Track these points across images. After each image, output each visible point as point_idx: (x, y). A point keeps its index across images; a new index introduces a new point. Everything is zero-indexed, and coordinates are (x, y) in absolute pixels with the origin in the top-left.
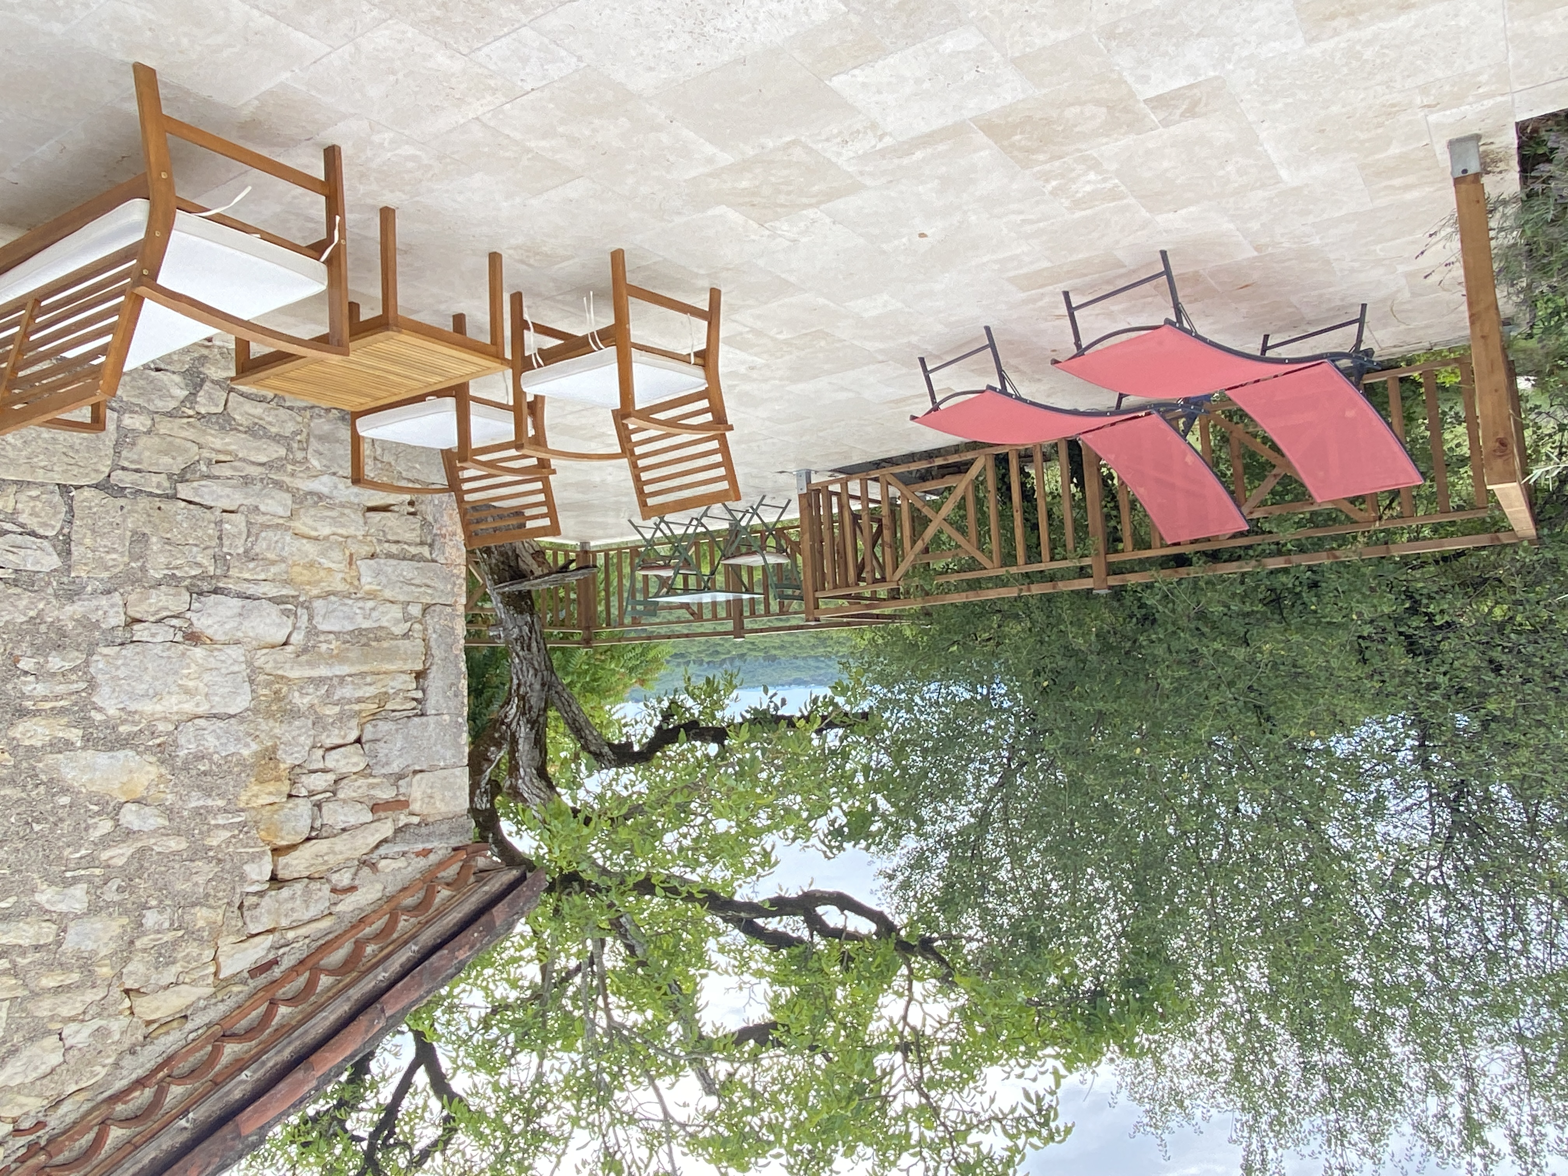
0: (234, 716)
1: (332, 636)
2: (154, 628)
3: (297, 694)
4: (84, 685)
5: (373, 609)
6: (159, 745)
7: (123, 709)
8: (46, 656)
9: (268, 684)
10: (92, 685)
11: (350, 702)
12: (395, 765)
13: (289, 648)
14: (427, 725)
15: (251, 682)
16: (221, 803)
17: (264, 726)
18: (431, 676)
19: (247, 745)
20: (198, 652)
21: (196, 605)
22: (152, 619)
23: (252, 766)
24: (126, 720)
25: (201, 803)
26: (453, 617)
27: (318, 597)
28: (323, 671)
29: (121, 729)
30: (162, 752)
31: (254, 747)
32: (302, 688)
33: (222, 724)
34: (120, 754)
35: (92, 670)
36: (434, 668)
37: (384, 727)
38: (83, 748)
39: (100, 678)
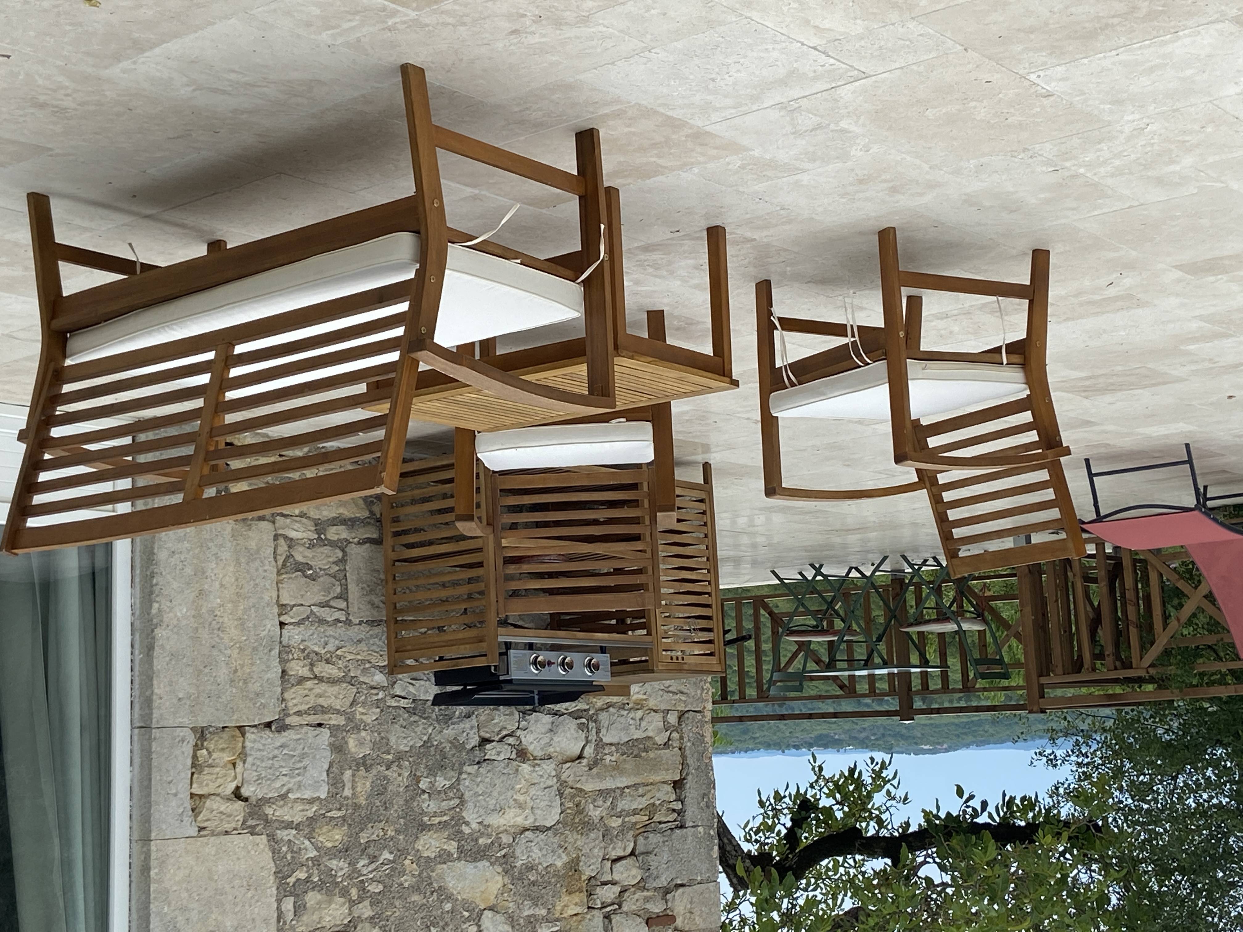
0: (549, 829)
1: (613, 748)
2: (499, 747)
3: (591, 806)
4: (457, 801)
5: (641, 719)
6: (504, 856)
7: (480, 823)
8: (435, 776)
9: (573, 797)
10: (462, 802)
11: (628, 815)
12: (663, 879)
13: (584, 762)
14: (685, 838)
15: (561, 795)
16: (544, 912)
17: (570, 839)
18: (688, 786)
19: (559, 857)
20: (525, 768)
21: (523, 724)
22: (497, 739)
23: (564, 876)
24: (482, 834)
25: (531, 912)
26: (703, 723)
27: (602, 709)
28: (609, 784)
29: (481, 841)
30: (506, 863)
31: (565, 858)
32: (595, 800)
33: (542, 836)
34: (480, 864)
35: (461, 787)
36: (690, 778)
37: (654, 838)
38: (459, 859)
39: (467, 795)
